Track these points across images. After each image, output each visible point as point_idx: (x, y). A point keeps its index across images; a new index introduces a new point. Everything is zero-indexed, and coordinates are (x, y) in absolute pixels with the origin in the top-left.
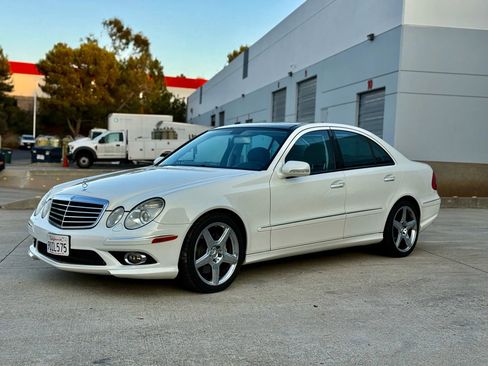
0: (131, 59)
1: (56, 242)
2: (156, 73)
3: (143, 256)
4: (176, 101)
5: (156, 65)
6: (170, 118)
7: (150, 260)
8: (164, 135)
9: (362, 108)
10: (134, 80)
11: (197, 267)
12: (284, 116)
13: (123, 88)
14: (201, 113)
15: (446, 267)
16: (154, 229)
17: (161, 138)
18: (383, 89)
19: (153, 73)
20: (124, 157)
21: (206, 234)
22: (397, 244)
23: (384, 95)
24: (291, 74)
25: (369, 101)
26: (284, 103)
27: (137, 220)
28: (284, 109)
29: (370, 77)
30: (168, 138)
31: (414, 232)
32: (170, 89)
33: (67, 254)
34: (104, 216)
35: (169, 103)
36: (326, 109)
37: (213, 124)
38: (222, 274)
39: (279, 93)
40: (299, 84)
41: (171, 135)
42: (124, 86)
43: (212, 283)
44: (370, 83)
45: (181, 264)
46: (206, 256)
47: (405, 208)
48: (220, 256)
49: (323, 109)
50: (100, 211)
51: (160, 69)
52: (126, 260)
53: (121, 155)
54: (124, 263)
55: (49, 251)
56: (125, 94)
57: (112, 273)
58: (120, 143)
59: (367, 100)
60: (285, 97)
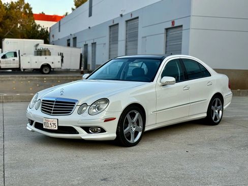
0: (12, 2)
1: (49, 122)
2: (28, 12)
3: (99, 129)
4: (42, 29)
5: (27, 6)
6: (42, 41)
7: (103, 131)
8: (43, 53)
9: (168, 37)
10: (15, 17)
11: (124, 134)
12: (117, 40)
13: (8, 22)
14: (60, 38)
15: (241, 130)
16: (104, 115)
17: (41, 55)
18: (181, 26)
19: (26, 11)
20: (18, 67)
21: (128, 116)
22: (213, 118)
23: (182, 30)
24: (121, 15)
25: (172, 33)
26: (117, 33)
27: (94, 111)
28: (117, 37)
29: (173, 19)
30: (45, 55)
31: (221, 112)
32: (37, 22)
33: (56, 128)
34: (76, 109)
35: (38, 32)
36: (145, 37)
37: (69, 45)
38: (135, 137)
39: (114, 27)
40: (127, 21)
41: (47, 53)
42: (8, 20)
43: (131, 141)
44: (173, 23)
45: (117, 133)
46: (128, 128)
47: (217, 99)
48: (134, 127)
49: (143, 37)
50: (74, 106)
51: (30, 9)
52: (90, 131)
53: (16, 66)
54: (89, 133)
55: (44, 127)
56: (9, 25)
57: (83, 138)
58: (15, 58)
59: (171, 33)
60: (118, 29)
